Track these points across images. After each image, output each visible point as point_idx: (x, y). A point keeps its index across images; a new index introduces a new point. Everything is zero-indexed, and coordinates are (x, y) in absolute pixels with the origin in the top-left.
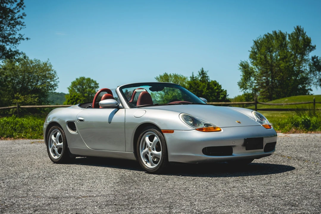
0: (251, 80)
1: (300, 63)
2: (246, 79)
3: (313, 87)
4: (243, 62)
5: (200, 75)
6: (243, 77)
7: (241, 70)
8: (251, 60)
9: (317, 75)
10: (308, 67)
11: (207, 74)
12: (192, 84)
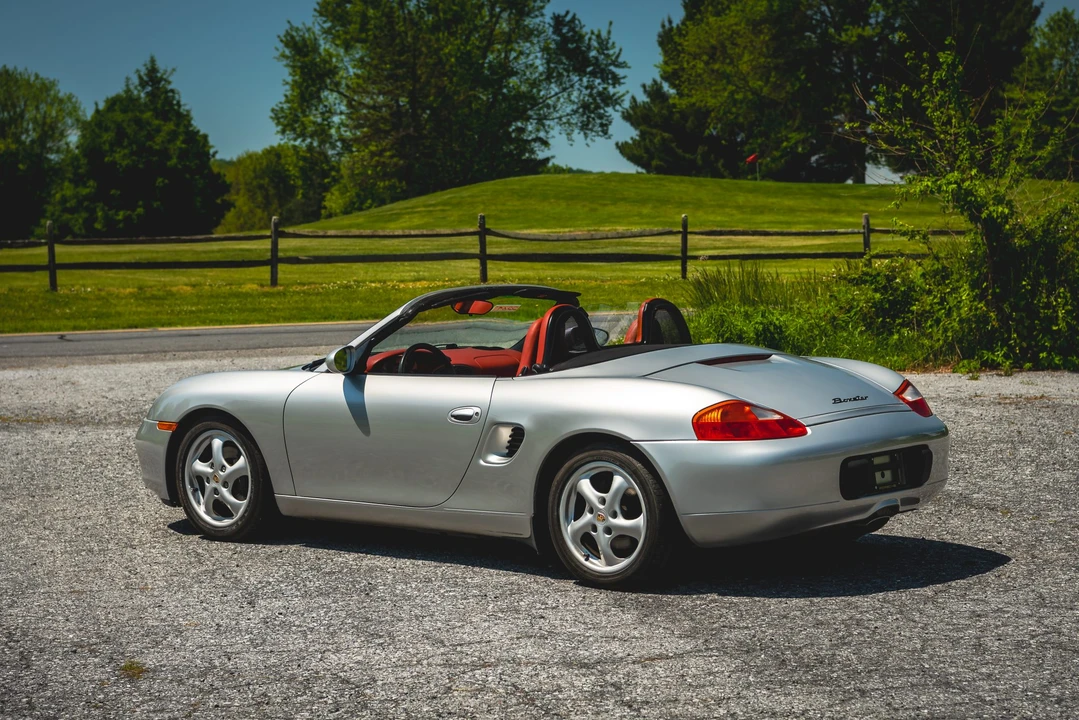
0: (326, 103)
1: (508, 40)
2: (307, 96)
3: (556, 135)
4: (297, 30)
5: (143, 84)
6: (293, 90)
7: (285, 62)
8: (325, 22)
9: (572, 86)
10: (539, 55)
11: (169, 83)
12: (125, 125)
